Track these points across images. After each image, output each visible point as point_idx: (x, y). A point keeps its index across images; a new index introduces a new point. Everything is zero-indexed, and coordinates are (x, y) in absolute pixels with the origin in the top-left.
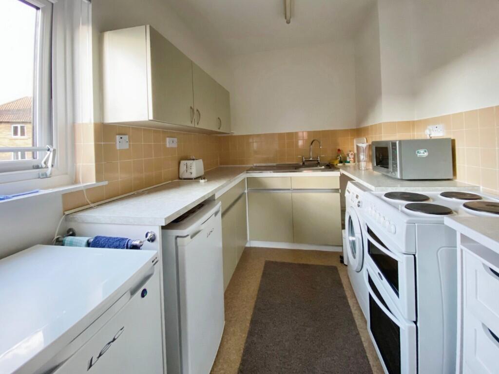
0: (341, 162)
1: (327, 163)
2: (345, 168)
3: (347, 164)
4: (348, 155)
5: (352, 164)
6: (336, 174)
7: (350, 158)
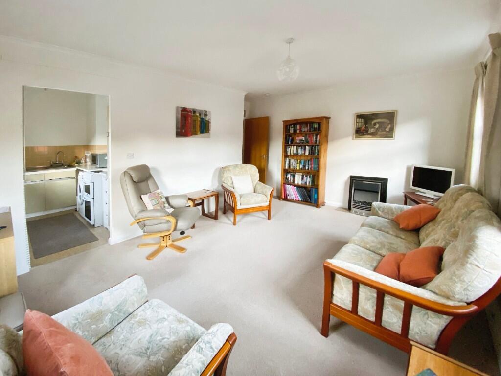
0: (77, 163)
1: (68, 164)
2: (79, 166)
3: (81, 164)
4: (81, 160)
5: (83, 164)
6: (74, 169)
7: (83, 161)
